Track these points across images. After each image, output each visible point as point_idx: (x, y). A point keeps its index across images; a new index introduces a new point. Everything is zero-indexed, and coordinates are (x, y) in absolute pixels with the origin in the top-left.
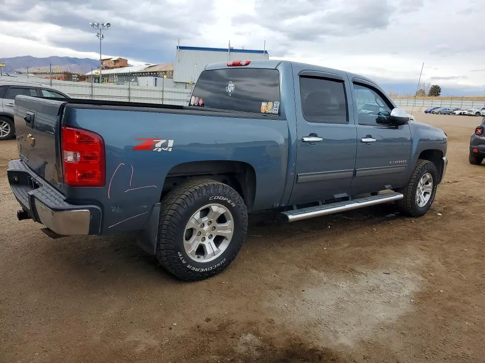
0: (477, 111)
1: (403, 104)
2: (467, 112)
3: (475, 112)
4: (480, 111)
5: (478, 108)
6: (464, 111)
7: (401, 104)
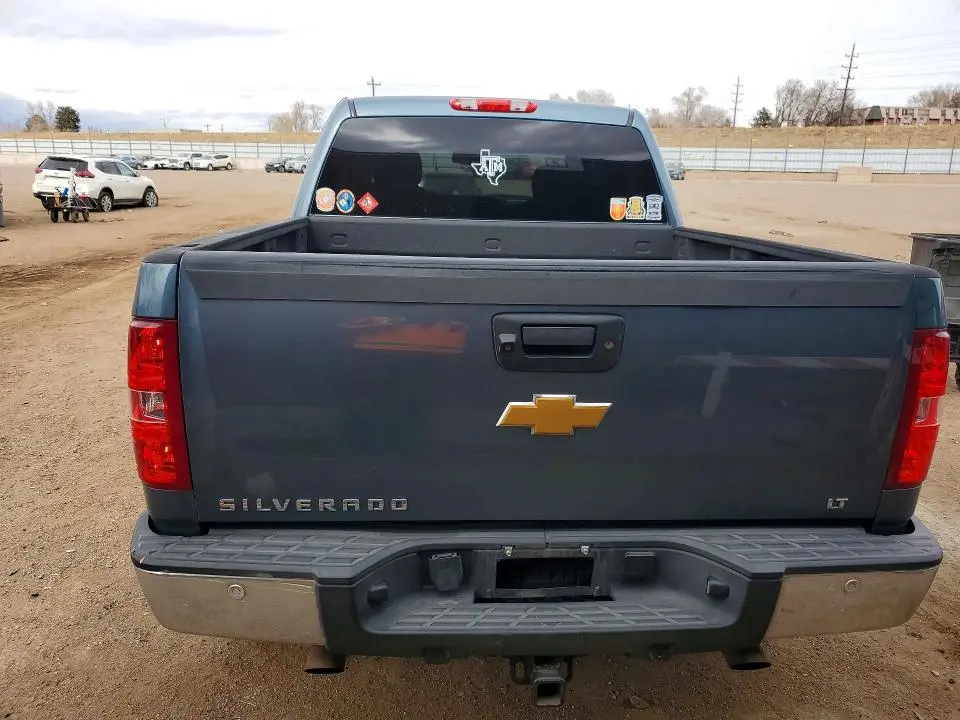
0: (185, 160)
1: (24, 149)
2: (167, 164)
3: (182, 163)
4: (190, 161)
5: (185, 155)
6: (162, 162)
7: (20, 149)
